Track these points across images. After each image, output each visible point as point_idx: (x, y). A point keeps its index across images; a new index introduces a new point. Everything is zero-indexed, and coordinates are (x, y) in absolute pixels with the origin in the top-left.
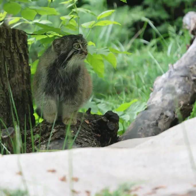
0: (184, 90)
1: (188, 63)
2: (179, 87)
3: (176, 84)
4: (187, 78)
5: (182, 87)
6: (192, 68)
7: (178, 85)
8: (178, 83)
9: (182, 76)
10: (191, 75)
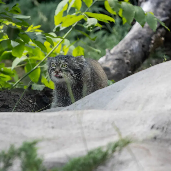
0: (117, 71)
1: (123, 48)
2: (114, 69)
3: (111, 65)
4: (121, 61)
5: (116, 69)
6: (126, 53)
7: (112, 67)
8: (113, 65)
9: (117, 59)
10: (125, 58)
